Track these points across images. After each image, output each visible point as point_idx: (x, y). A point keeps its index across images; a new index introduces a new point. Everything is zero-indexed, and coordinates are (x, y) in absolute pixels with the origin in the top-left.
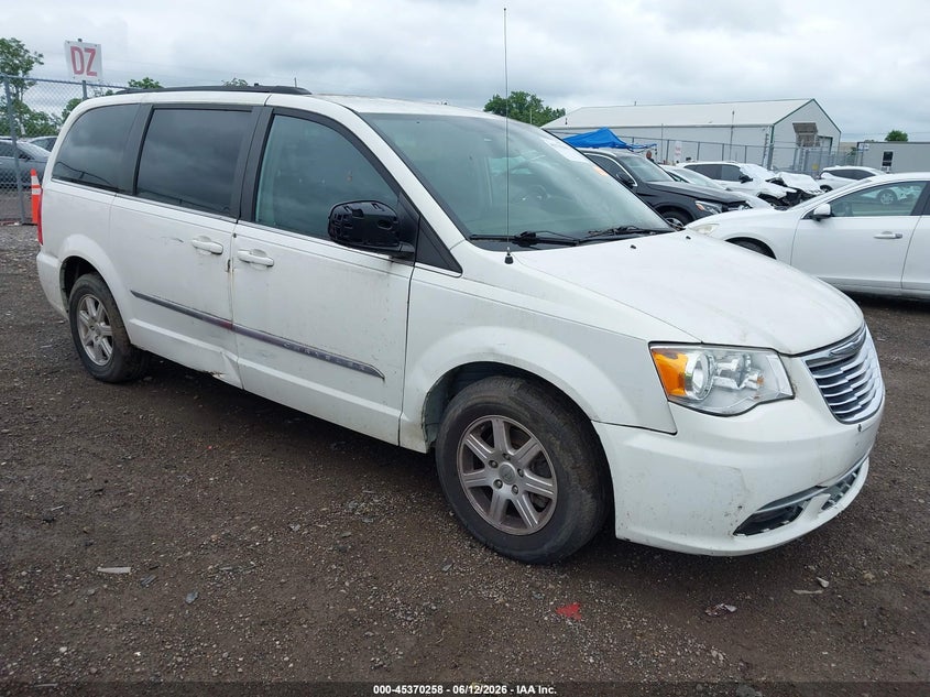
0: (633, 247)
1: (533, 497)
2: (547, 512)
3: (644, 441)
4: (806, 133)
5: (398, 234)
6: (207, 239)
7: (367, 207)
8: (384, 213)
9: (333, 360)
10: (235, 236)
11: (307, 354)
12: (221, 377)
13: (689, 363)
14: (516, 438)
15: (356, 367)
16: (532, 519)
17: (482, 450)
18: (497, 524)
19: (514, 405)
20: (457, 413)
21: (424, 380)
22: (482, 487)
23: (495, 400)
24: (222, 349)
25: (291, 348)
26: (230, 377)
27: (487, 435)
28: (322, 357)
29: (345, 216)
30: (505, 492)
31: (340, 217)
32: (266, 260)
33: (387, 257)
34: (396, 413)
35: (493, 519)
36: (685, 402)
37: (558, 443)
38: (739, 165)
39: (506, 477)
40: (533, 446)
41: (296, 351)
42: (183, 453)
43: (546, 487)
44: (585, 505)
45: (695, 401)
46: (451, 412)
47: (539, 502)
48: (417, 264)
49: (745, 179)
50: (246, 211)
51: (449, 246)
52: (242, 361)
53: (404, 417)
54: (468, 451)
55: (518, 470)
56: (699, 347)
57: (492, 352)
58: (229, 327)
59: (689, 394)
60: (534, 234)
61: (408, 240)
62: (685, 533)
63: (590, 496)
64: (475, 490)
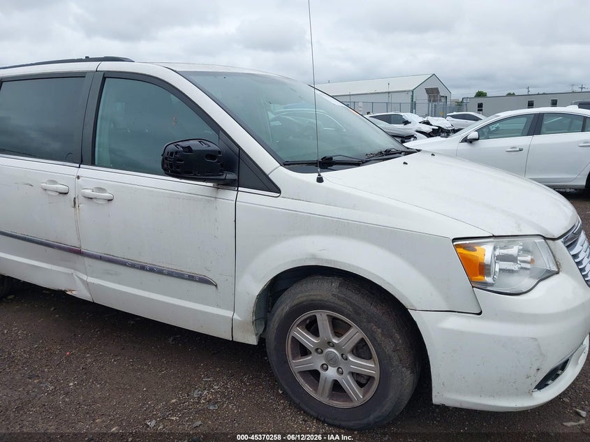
0: (405, 163)
1: (356, 376)
2: (370, 388)
3: (454, 322)
4: (433, 93)
5: (222, 165)
6: (54, 182)
7: (195, 145)
8: (209, 148)
9: (171, 274)
10: (78, 177)
11: (147, 270)
12: (74, 293)
13: (486, 253)
14: (339, 328)
15: (191, 278)
16: (358, 395)
17: (308, 340)
18: (325, 400)
19: (337, 301)
20: (285, 311)
21: (253, 285)
22: (309, 371)
23: (319, 298)
24: (73, 271)
25: (133, 266)
26: (81, 293)
27: (312, 327)
28: (160, 272)
29: (176, 153)
30: (331, 373)
31: (172, 154)
32: (107, 195)
33: (211, 184)
34: (229, 314)
35: (321, 396)
36: (484, 286)
37: (379, 330)
38: (402, 114)
39: (332, 361)
40: (354, 334)
41: (137, 268)
42: (44, 361)
43: (368, 367)
44: (405, 380)
45: (492, 285)
46: (279, 310)
47: (362, 380)
48: (240, 189)
49: (406, 123)
50: (87, 157)
51: (267, 172)
52: (90, 280)
53: (236, 317)
54: (295, 341)
55: (342, 355)
56: (491, 240)
57: (314, 257)
58: (78, 252)
59: (488, 279)
60: (331, 158)
61: (231, 170)
62: (492, 396)
63: (409, 372)
64: (303, 373)
